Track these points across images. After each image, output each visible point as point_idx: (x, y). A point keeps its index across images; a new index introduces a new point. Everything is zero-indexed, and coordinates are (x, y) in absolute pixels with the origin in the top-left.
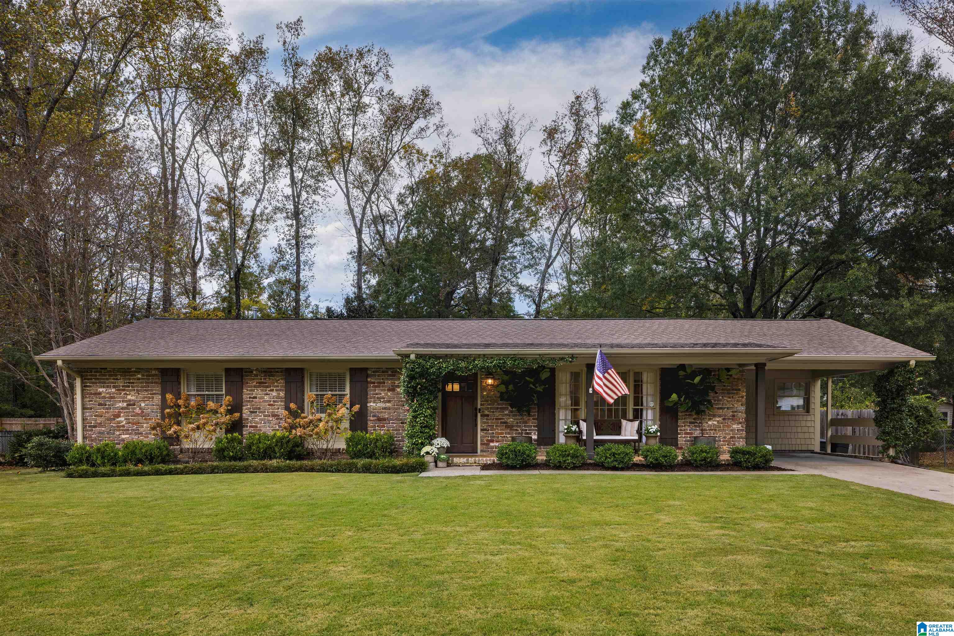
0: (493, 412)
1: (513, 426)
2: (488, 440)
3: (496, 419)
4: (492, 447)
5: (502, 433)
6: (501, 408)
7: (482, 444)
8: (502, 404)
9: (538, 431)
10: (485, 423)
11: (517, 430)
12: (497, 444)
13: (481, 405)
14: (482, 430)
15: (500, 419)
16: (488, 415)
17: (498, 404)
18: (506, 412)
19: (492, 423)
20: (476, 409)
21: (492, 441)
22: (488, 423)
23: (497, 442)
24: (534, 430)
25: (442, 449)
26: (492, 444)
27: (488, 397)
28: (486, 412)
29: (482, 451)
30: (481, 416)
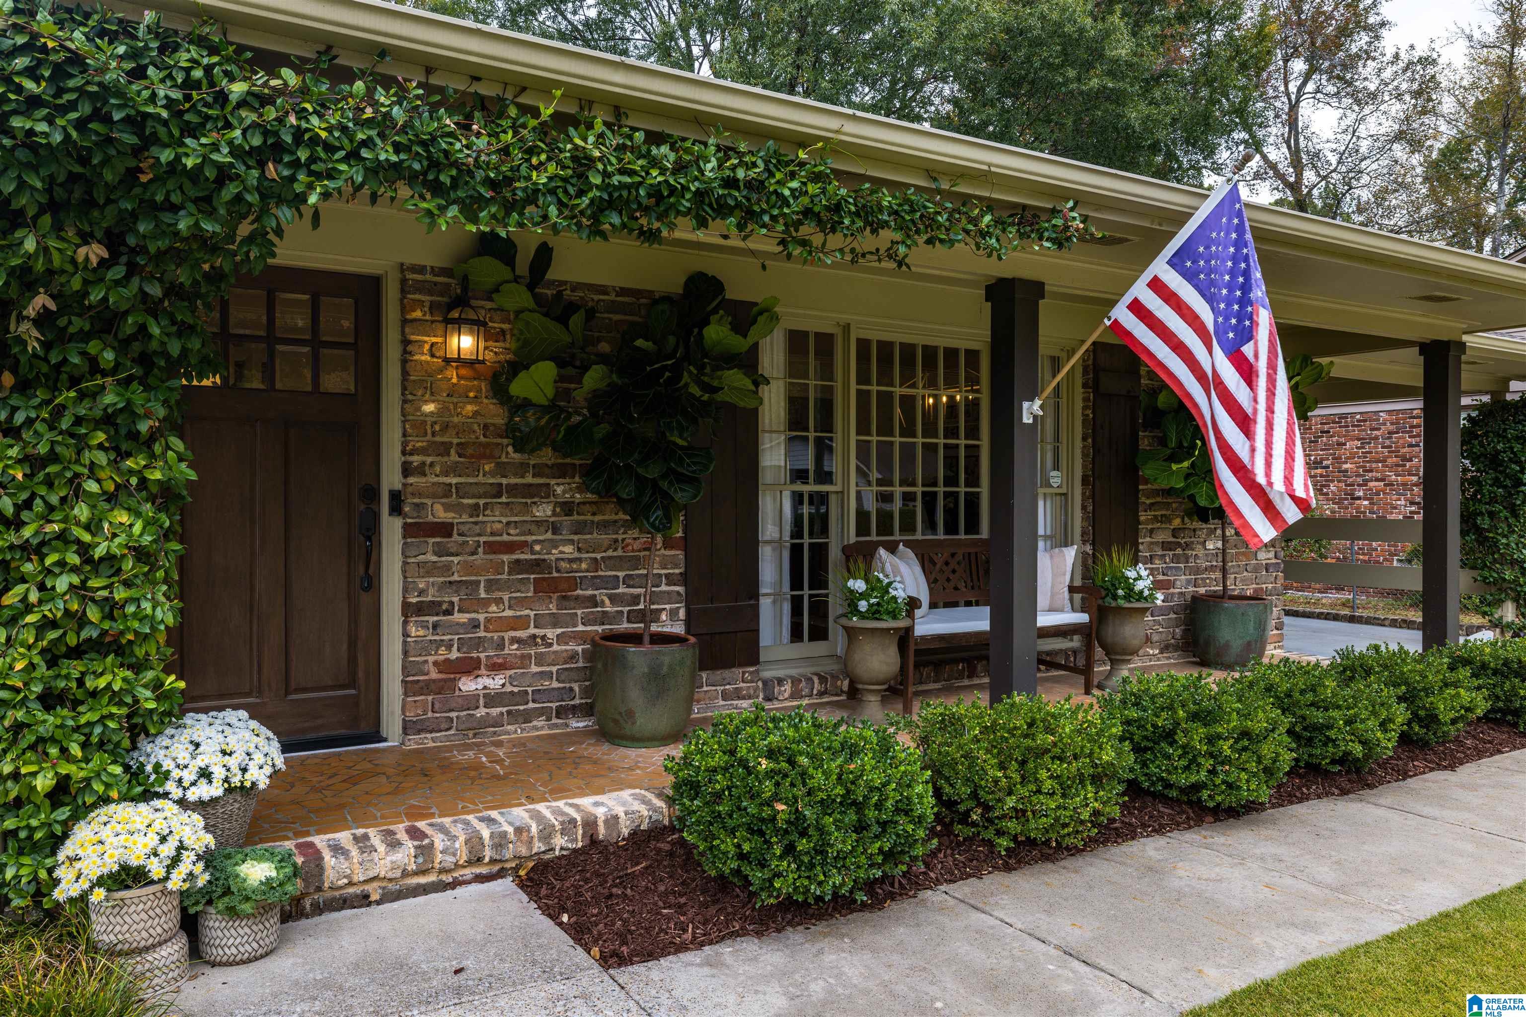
0: (475, 510)
1: (574, 583)
2: (445, 666)
3: (493, 548)
4: (471, 701)
5: (520, 623)
6: (512, 490)
7: (409, 688)
8: (522, 469)
9: (689, 601)
10: (429, 569)
11: (593, 601)
12: (495, 682)
13: (407, 470)
14: (409, 610)
15: (510, 548)
16: (445, 530)
17: (502, 469)
18: (543, 511)
19: (469, 568)
20: (372, 493)
21: (470, 667)
22: (447, 569)
23: (495, 668)
24: (668, 597)
25: (235, 806)
26: (468, 685)
27: (446, 427)
28: (440, 513)
29: (408, 728)
30: (409, 530)
